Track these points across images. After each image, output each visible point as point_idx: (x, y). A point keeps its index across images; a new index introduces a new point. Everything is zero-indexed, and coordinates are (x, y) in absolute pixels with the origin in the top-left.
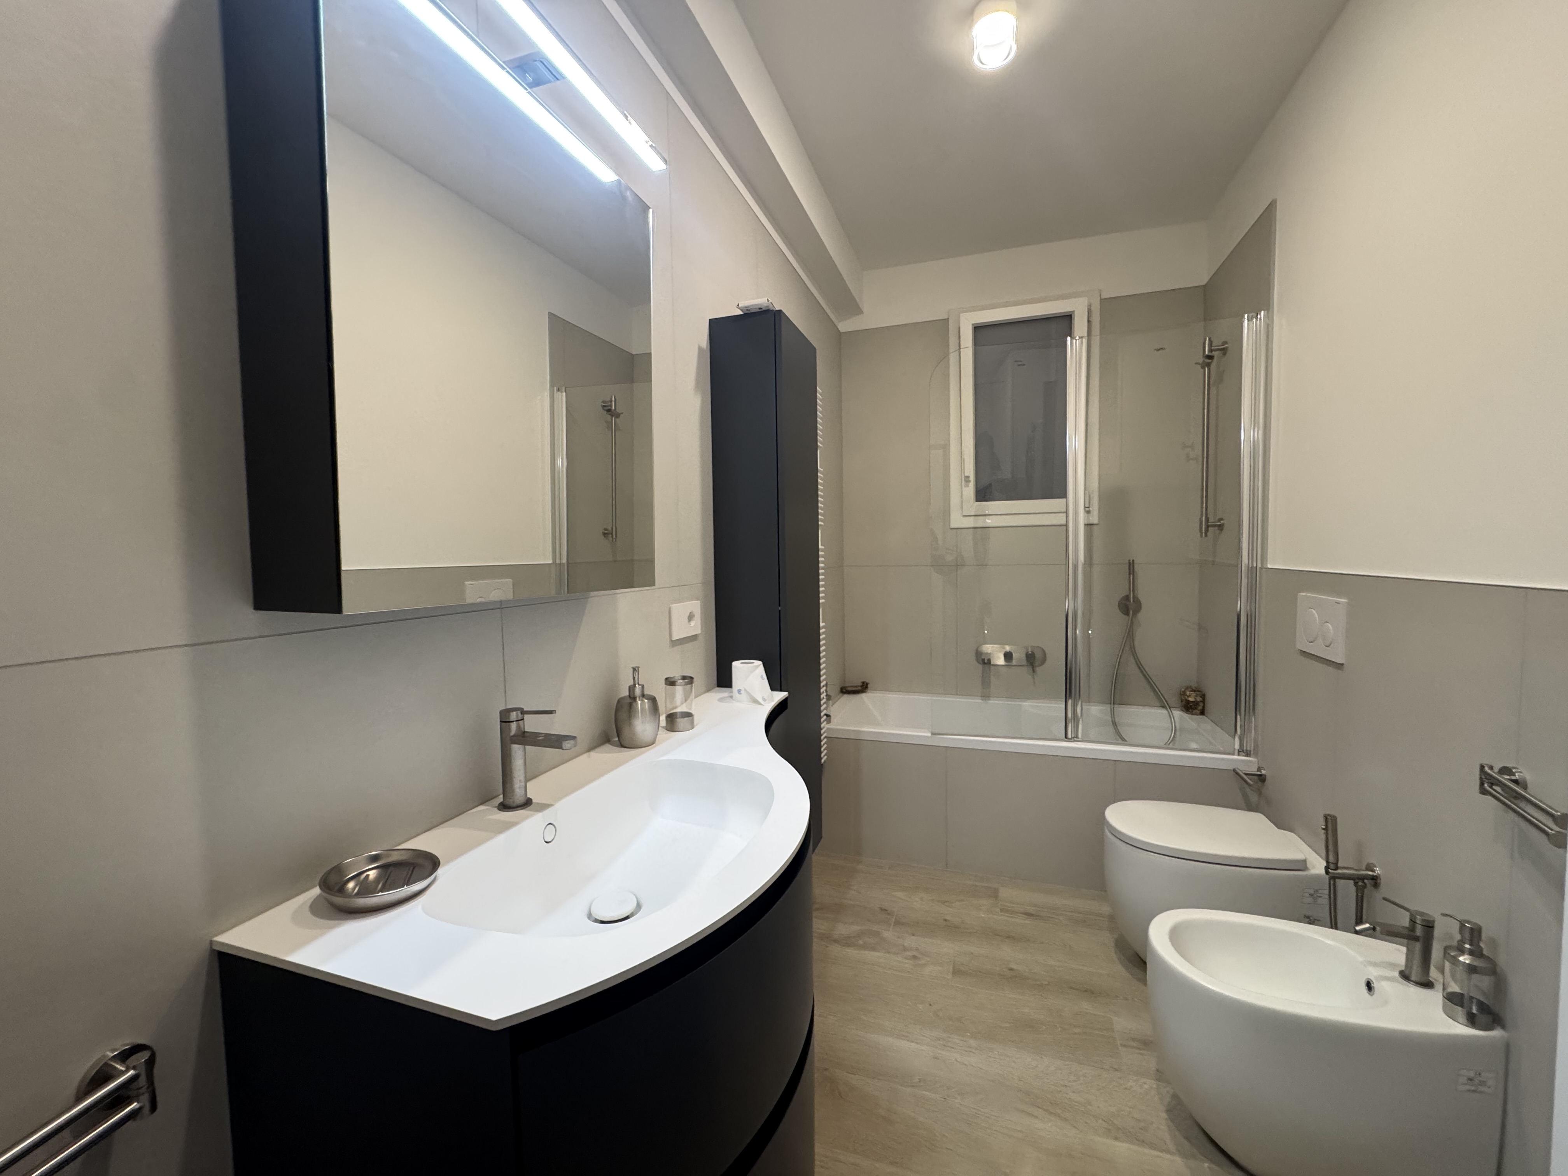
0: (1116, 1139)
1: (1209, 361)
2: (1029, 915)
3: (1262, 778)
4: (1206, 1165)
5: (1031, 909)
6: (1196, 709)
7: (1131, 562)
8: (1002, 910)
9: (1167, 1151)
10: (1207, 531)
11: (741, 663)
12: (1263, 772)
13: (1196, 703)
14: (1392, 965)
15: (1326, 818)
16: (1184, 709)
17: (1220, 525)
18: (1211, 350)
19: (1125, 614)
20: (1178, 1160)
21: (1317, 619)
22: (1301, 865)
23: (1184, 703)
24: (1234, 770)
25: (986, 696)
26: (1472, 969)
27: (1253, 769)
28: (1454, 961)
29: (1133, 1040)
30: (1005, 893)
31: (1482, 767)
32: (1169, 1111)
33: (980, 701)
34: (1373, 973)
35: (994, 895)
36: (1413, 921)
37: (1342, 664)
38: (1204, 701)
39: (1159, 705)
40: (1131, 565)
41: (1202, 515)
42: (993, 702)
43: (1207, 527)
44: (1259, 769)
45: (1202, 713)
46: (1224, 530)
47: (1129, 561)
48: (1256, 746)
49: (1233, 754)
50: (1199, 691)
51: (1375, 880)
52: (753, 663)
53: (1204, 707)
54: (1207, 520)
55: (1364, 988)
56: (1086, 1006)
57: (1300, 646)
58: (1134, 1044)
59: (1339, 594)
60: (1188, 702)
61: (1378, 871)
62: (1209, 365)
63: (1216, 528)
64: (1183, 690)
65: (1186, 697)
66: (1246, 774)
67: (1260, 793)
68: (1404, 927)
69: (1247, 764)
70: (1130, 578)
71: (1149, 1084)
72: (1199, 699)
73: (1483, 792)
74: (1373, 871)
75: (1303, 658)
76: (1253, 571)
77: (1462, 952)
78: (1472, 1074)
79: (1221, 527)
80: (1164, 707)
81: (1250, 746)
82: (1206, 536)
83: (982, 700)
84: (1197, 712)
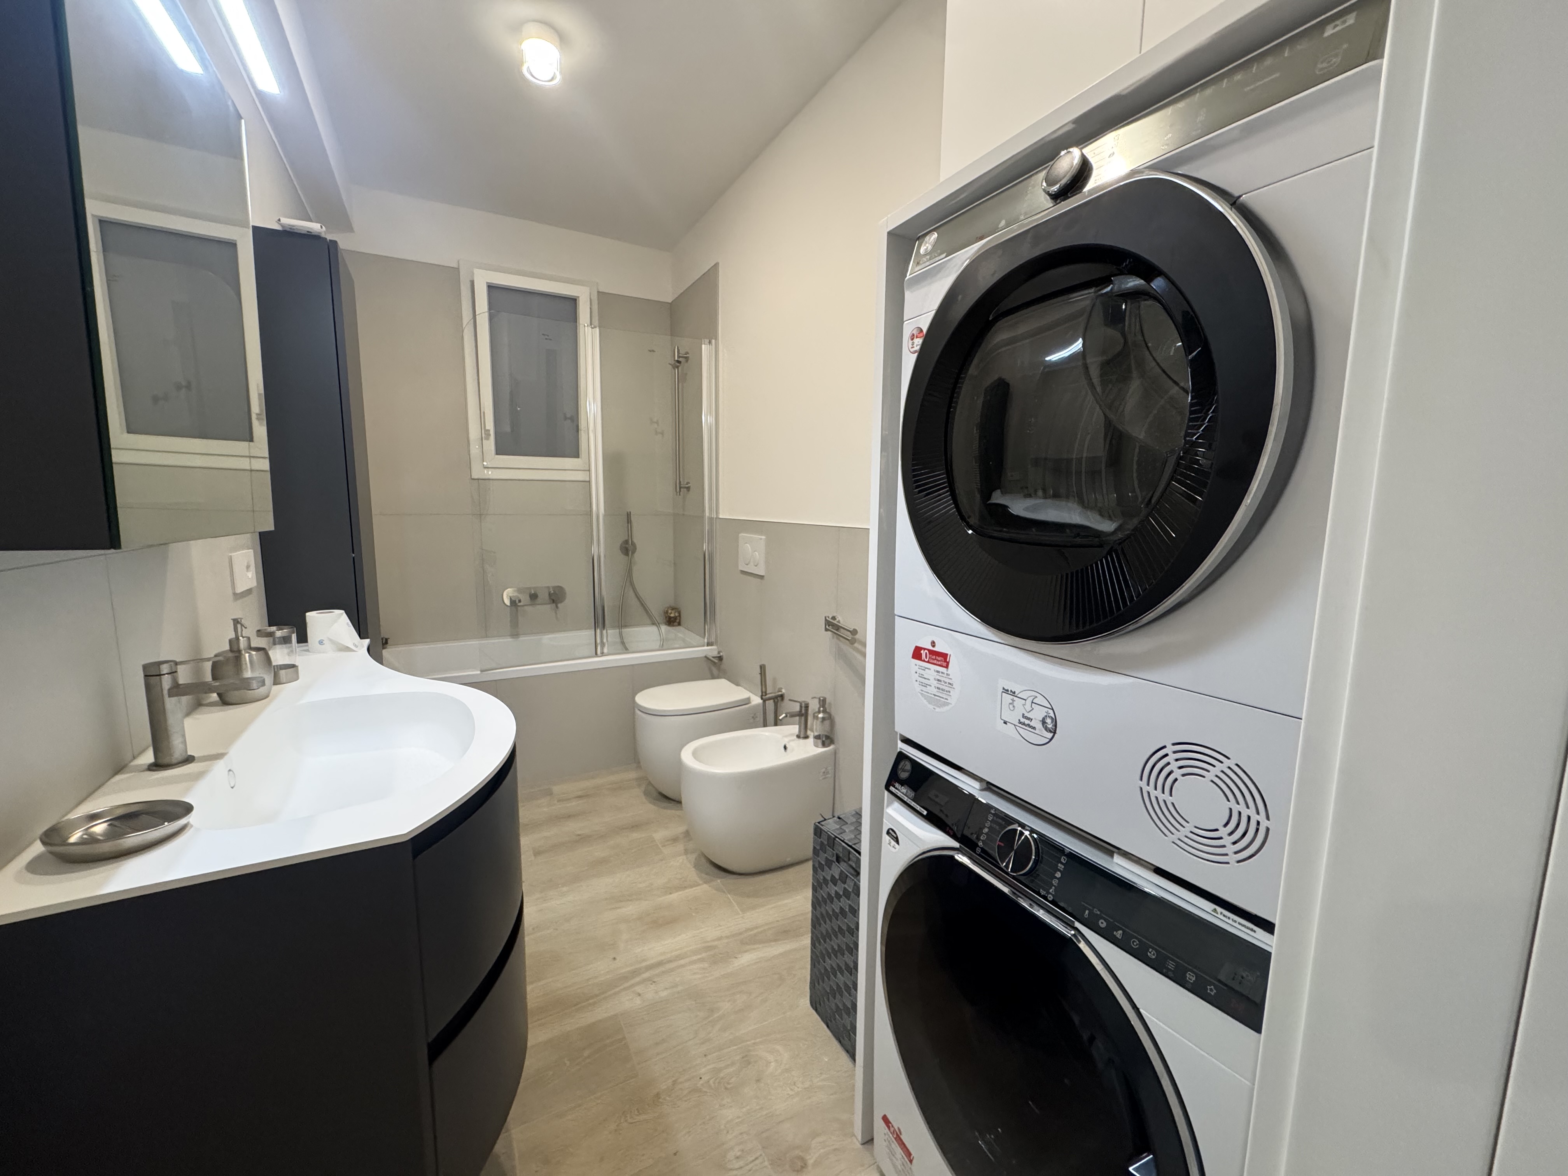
0: (671, 894)
1: (678, 364)
2: (580, 797)
3: (720, 658)
4: (719, 881)
5: (580, 793)
6: (675, 622)
7: (629, 513)
8: (558, 801)
9: (699, 885)
10: (680, 491)
11: (317, 613)
12: (721, 654)
13: (675, 618)
14: (792, 735)
15: (761, 667)
16: (668, 624)
17: (688, 487)
18: (679, 357)
19: (625, 555)
20: (705, 886)
21: (750, 549)
22: (747, 701)
23: (667, 619)
24: (706, 657)
25: (515, 635)
26: (823, 719)
27: (715, 654)
28: (817, 718)
29: (668, 841)
30: (556, 789)
31: (826, 618)
32: (695, 867)
33: (511, 640)
34: (785, 741)
35: (550, 793)
36: (801, 707)
37: (763, 576)
38: (680, 616)
39: (650, 623)
40: (629, 515)
41: (677, 479)
42: (522, 638)
43: (680, 488)
44: (719, 653)
45: (679, 624)
46: (690, 491)
47: (628, 513)
48: (716, 640)
49: (704, 646)
50: (676, 609)
51: (782, 696)
52: (333, 612)
53: (680, 620)
54: (680, 482)
55: (783, 749)
56: (635, 835)
57: (741, 568)
58: (669, 843)
59: (762, 535)
60: (670, 618)
61: (783, 691)
62: (678, 367)
63: (685, 489)
64: (666, 609)
65: (669, 614)
66: (713, 657)
67: (719, 669)
68: (797, 712)
69: (711, 651)
70: (628, 526)
71: (682, 859)
72: (677, 614)
73: (826, 630)
74: (781, 692)
75: (742, 575)
76: (711, 519)
77: (819, 712)
78: (824, 770)
79: (688, 489)
80: (653, 624)
81: (713, 640)
82: (680, 495)
83: (511, 638)
84: (676, 624)
